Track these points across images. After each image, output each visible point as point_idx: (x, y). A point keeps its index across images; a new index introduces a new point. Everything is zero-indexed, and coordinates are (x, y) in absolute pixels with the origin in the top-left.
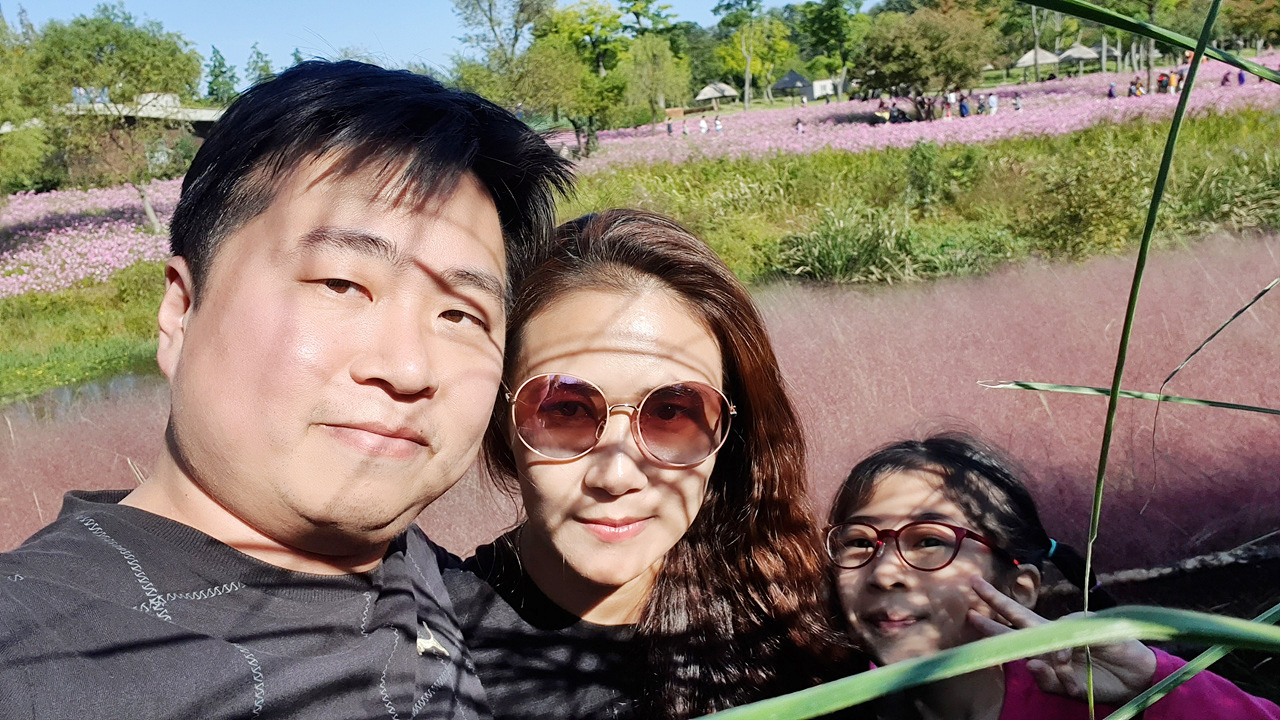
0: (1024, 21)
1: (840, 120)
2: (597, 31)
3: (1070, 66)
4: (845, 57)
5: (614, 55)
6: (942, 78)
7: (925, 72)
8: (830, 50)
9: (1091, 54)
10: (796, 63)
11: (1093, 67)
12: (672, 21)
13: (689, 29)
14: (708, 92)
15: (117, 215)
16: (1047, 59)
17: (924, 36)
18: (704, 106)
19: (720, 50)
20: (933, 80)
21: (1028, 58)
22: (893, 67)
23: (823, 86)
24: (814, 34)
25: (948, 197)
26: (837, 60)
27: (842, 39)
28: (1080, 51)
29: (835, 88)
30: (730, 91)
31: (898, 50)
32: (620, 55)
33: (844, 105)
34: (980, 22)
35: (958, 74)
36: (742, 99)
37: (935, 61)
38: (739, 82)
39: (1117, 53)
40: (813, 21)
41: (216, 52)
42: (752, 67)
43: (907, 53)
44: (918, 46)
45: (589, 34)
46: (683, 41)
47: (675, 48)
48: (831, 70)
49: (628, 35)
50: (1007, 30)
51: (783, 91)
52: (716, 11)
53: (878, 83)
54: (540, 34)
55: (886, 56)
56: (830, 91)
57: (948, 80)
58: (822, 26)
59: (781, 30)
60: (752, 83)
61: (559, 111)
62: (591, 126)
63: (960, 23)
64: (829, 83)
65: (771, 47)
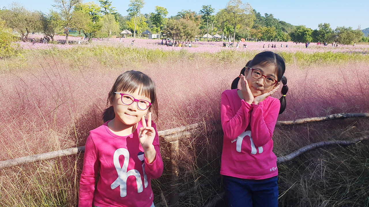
1: (159, 44)
4: (161, 28)
5: (98, 18)
9: (220, 37)
10: (147, 28)
12: (115, 12)
14: (124, 32)
16: (210, 36)
17: (182, 25)
19: (127, 22)
20: (183, 37)
22: (174, 32)
23: (154, 36)
26: (159, 29)
27: (161, 24)
29: (158, 36)
30: (130, 33)
35: (189, 36)
36: (133, 35)
37: (184, 32)
42: (136, 28)
44: (180, 27)
45: (91, 11)
46: (118, 17)
47: (116, 19)
48: (157, 31)
49: (102, 13)
52: (128, 11)
53: (170, 35)
54: (77, 9)
55: (172, 29)
56: (156, 37)
58: (156, 19)
59: (144, 19)
60: (136, 32)
61: (81, 30)
62: (90, 35)
63: (191, 23)
64: (156, 35)
65: (141, 23)
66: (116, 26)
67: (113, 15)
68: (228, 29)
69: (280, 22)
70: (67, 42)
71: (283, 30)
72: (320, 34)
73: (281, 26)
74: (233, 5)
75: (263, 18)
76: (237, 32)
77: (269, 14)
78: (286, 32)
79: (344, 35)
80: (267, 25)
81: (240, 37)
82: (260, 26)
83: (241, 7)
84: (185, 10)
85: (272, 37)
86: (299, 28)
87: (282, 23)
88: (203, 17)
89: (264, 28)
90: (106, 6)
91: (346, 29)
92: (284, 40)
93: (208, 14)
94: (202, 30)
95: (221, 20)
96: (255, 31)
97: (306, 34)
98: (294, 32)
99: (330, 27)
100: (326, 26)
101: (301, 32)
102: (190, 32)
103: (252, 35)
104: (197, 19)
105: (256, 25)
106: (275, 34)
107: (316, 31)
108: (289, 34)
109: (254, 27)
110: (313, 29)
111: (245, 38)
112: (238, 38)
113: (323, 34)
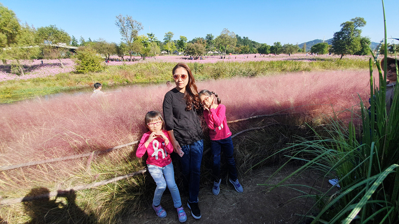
0: (209, 47)
1: (183, 58)
2: (145, 40)
3: (215, 54)
4: (184, 49)
5: (147, 45)
6: (198, 54)
7: (196, 52)
8: (181, 48)
9: (217, 52)
10: (176, 49)
11: (217, 54)
12: (157, 40)
13: (160, 42)
14: (163, 52)
15: (55, 64)
16: (212, 52)
17: (195, 47)
18: (162, 54)
19: (164, 46)
20: (196, 54)
21: (209, 52)
22: (191, 51)
23: (180, 53)
24: (179, 45)
25: (199, 71)
26: (183, 50)
27: (183, 46)
28: (216, 52)
29: (182, 53)
30: (166, 52)
31: (192, 49)
32: (148, 45)
33: (184, 57)
34: (203, 46)
35: (200, 53)
36: (168, 54)
37: (197, 51)
38: (168, 51)
39: (221, 53)
40: (179, 43)
41: (73, 37)
42: (170, 49)
43: (193, 49)
44: (195, 48)
45: (143, 41)
46: (159, 44)
47: (158, 45)
48: (182, 51)
49: (150, 42)
50: (206, 48)
51: (174, 53)
52: (164, 40)
53: (189, 53)
54: (135, 40)
55: (190, 49)
56: (181, 54)
57: (199, 54)
58: (180, 44)
59: (174, 44)
60: (170, 52)
61: (139, 52)
62: (144, 56)
63: (200, 46)
64: (181, 53)
65: (172, 46)
66: (158, 49)
67: (155, 43)
68: (222, 48)
69: (252, 42)
70: (131, 60)
71: (254, 46)
72: (275, 49)
73: (253, 44)
74: (224, 33)
75: (242, 40)
76: (227, 49)
77: (246, 37)
78: (256, 48)
79: (288, 49)
80: (245, 44)
81: (229, 52)
82: (240, 45)
83: (229, 34)
84: (197, 37)
85: (247, 51)
86: (263, 45)
87: (254, 42)
88: (207, 41)
89: (243, 46)
90: (152, 37)
91: (290, 45)
92: (254, 53)
93: (210, 40)
94: (208, 49)
95: (218, 43)
96: (237, 48)
97: (267, 49)
98: (260, 48)
99: (280, 44)
100: (278, 43)
101: (264, 48)
102: (200, 51)
103: (236, 51)
104: (204, 43)
105: (238, 44)
106: (249, 49)
107: (272, 47)
108: (257, 49)
109: (237, 46)
110: (271, 46)
111: (232, 52)
112: (227, 53)
113: (276, 49)
